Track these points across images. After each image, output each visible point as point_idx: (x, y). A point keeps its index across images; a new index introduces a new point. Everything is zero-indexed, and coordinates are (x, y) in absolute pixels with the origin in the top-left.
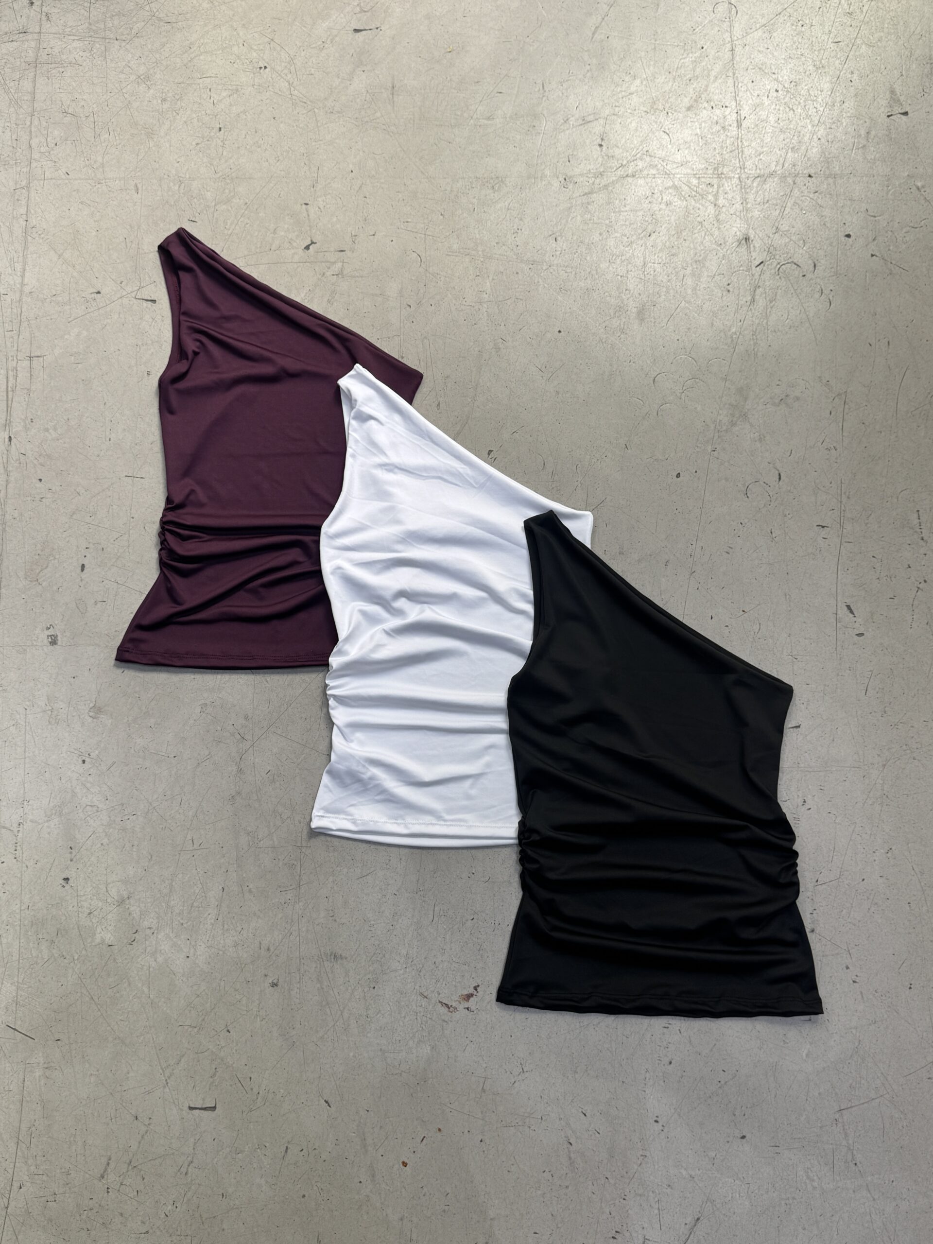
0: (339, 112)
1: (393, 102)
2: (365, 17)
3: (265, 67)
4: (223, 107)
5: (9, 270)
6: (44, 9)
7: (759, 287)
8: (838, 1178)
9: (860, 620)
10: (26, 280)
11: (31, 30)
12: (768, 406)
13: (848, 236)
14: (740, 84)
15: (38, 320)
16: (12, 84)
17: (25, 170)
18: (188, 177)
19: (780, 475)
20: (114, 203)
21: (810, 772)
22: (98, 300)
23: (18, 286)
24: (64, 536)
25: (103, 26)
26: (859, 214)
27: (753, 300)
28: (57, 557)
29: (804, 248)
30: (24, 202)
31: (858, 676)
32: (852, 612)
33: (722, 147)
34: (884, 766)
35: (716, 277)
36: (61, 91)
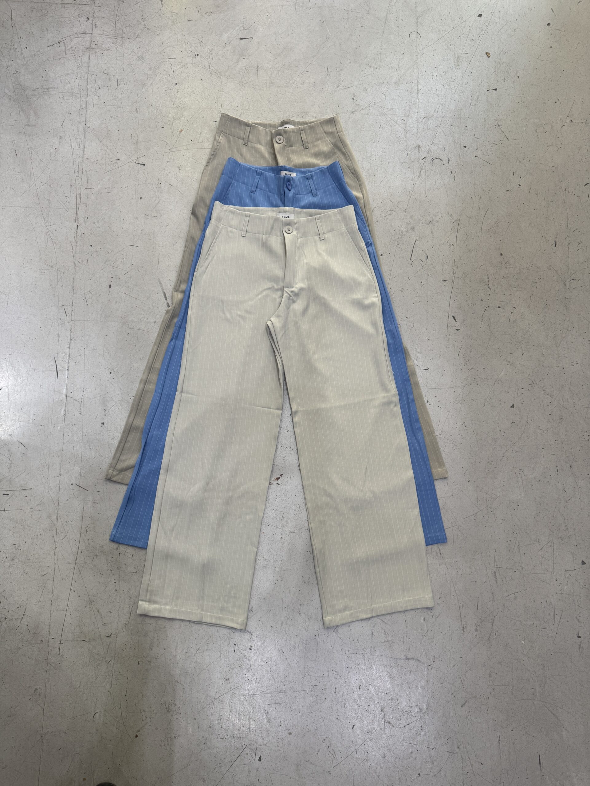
0: (232, 78)
1: (257, 74)
2: (246, 32)
3: (198, 55)
4: (178, 73)
5: (77, 147)
6: (94, 22)
7: (423, 169)
8: (433, 559)
9: (458, 323)
10: (85, 153)
11: (87, 32)
12: (424, 224)
13: (465, 147)
14: (420, 72)
15: (91, 172)
16: (78, 58)
17: (84, 100)
18: (161, 106)
19: (427, 256)
20: (127, 117)
21: (431, 389)
22: (118, 163)
23: (81, 155)
24: (102, 272)
25: (121, 32)
26: (471, 136)
27: (420, 175)
28: (99, 281)
29: (445, 152)
30: (84, 115)
31: (455, 348)
32: (455, 319)
33: (410, 102)
34: (464, 387)
35: (403, 163)
36: (102, 62)
